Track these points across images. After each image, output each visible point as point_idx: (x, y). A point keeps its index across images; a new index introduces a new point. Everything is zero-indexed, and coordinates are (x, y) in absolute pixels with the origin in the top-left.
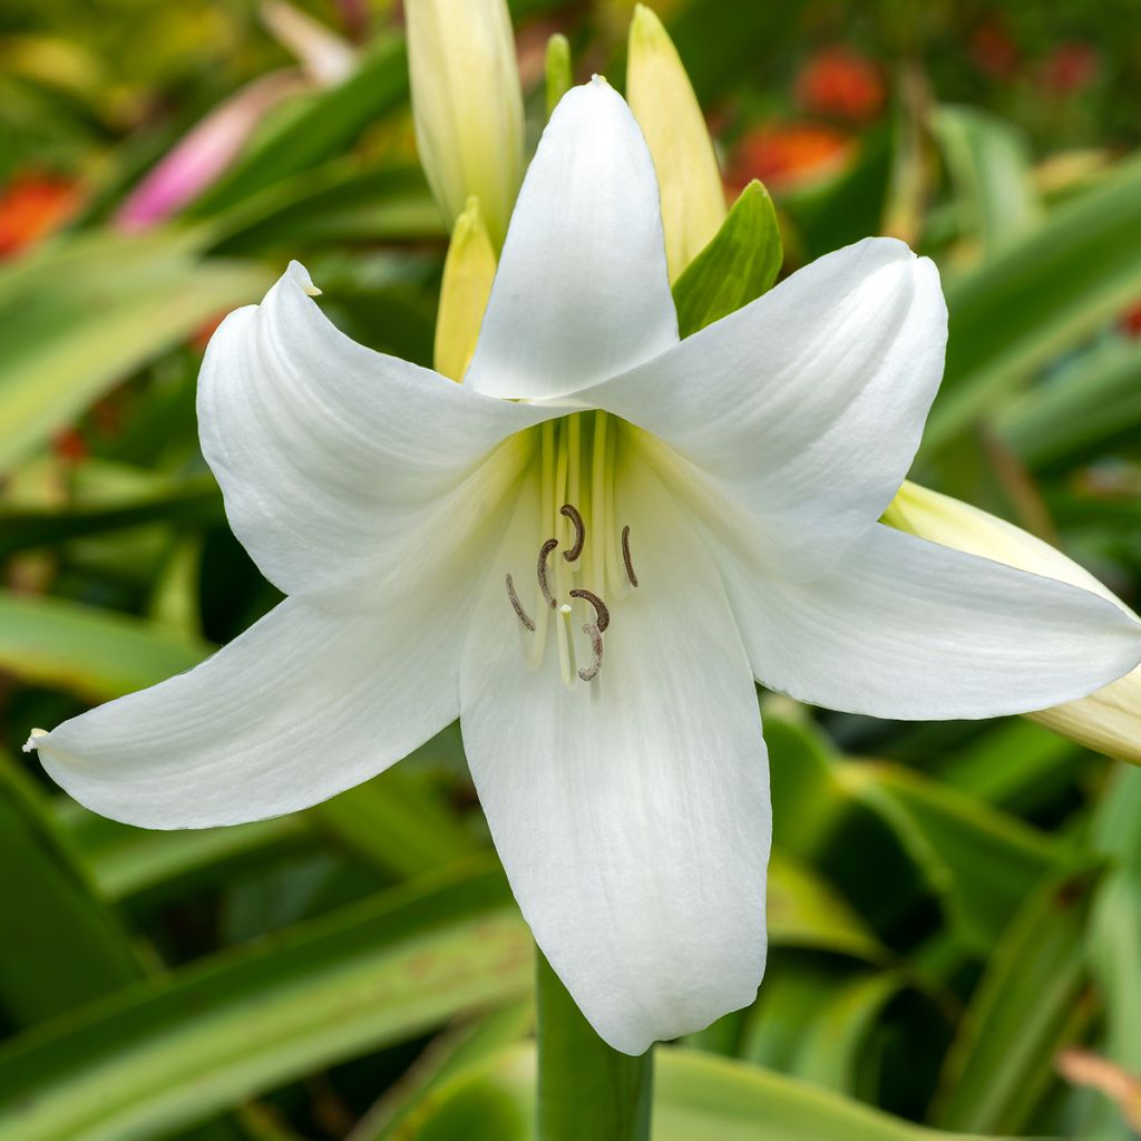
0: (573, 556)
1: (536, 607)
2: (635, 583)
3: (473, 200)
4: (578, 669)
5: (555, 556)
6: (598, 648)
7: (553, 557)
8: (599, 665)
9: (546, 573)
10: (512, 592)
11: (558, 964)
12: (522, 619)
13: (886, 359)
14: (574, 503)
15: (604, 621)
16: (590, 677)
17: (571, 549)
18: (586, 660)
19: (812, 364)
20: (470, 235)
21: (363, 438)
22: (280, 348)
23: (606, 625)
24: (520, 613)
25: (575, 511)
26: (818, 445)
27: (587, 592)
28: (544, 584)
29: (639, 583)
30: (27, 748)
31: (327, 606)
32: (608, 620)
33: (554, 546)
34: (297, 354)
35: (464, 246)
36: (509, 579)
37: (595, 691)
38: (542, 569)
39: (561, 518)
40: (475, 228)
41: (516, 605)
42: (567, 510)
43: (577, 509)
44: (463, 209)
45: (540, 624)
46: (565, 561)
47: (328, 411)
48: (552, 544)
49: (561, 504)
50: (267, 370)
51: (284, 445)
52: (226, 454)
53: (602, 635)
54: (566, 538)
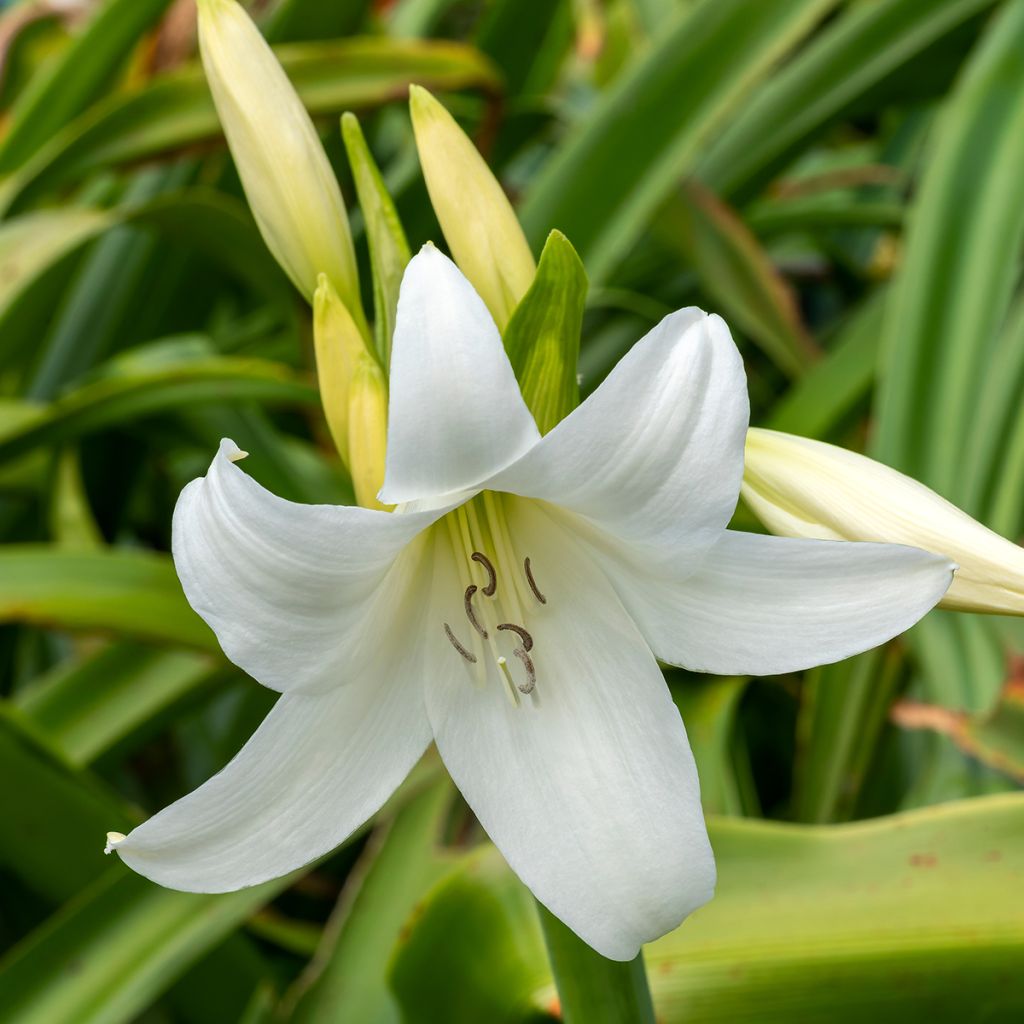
0: (490, 591)
1: (471, 641)
2: (544, 602)
3: (322, 276)
4: (516, 687)
5: (478, 598)
6: (530, 667)
7: (475, 598)
8: (534, 681)
9: (473, 611)
10: (452, 638)
11: (557, 910)
12: (466, 657)
13: (703, 409)
14: (481, 550)
15: (528, 643)
16: (529, 690)
17: (487, 586)
18: (521, 678)
19: (647, 429)
20: (327, 303)
21: (315, 569)
22: (232, 515)
23: (531, 646)
24: (463, 652)
25: (484, 558)
26: (666, 487)
27: (510, 625)
28: (474, 621)
29: (547, 599)
30: (107, 851)
31: (313, 691)
32: (531, 642)
33: (475, 591)
34: (248, 519)
35: (324, 315)
36: (447, 628)
37: (535, 699)
38: (470, 609)
39: (473, 563)
40: (330, 298)
41: (458, 647)
42: (477, 557)
43: (484, 554)
44: (316, 285)
45: (478, 654)
46: (485, 596)
47: (283, 556)
48: (472, 590)
49: (470, 553)
50: (226, 535)
51: (255, 589)
52: (210, 604)
53: (529, 653)
54: (482, 580)
